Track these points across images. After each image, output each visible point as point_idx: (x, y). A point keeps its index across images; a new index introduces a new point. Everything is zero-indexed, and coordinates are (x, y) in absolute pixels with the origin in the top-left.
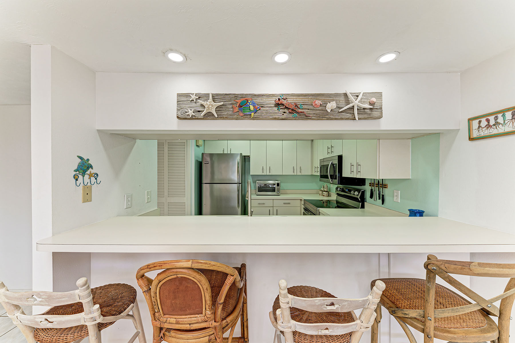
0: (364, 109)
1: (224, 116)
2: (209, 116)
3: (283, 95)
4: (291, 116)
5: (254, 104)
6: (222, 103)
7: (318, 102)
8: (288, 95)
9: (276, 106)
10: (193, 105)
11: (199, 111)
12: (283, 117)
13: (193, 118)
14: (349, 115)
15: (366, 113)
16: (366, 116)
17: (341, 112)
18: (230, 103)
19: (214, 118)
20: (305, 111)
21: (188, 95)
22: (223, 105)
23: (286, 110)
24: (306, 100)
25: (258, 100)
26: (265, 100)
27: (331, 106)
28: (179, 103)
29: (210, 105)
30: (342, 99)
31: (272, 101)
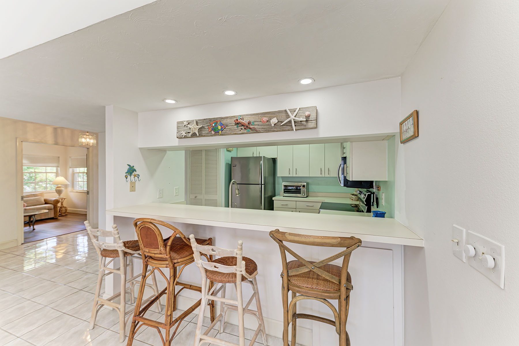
0: (301, 121)
1: (203, 135)
2: (194, 135)
3: (240, 116)
4: (246, 131)
5: (221, 125)
6: (202, 126)
7: (265, 119)
8: (244, 115)
9: (236, 125)
10: (186, 128)
11: (189, 133)
12: (240, 132)
13: (185, 137)
14: (289, 128)
15: (303, 125)
16: (302, 127)
17: (283, 125)
18: (207, 125)
19: (197, 137)
20: (256, 127)
21: (182, 122)
22: (202, 127)
23: (243, 128)
24: (256, 118)
25: (224, 122)
26: (228, 121)
27: (274, 121)
28: (178, 128)
29: (193, 128)
30: (284, 115)
31: (233, 121)
